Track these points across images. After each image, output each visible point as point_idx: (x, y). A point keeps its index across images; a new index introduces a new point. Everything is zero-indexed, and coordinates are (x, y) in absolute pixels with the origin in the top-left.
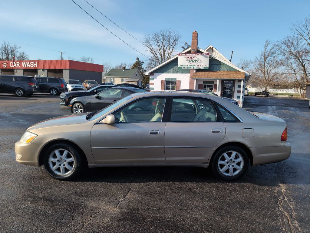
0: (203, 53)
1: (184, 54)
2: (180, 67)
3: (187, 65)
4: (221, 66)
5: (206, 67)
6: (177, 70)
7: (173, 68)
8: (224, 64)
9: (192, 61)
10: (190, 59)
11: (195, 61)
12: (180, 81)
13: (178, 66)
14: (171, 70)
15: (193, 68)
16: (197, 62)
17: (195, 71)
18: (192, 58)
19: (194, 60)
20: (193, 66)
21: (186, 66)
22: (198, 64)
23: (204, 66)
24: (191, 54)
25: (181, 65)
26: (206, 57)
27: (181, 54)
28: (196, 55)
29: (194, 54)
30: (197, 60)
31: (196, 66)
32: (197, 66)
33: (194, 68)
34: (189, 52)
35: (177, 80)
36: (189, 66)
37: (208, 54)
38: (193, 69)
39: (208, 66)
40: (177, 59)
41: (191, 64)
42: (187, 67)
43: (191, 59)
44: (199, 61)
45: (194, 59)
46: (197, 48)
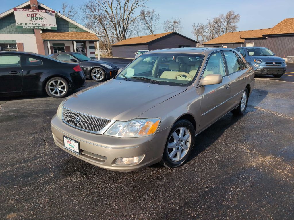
0: (47, 10)
1: (22, 10)
2: (20, 25)
3: (30, 24)
4: (69, 26)
5: (54, 26)
6: (14, 30)
7: (7, 27)
8: (72, 24)
9: (35, 19)
10: (31, 16)
11: (38, 20)
12: (23, 43)
13: (17, 25)
14: (5, 29)
15: (38, 27)
16: (42, 21)
17: (41, 32)
18: (33, 15)
19: (38, 18)
20: (38, 26)
21: (27, 25)
22: (44, 23)
23: (52, 26)
24: (31, 10)
25: (21, 24)
26: (52, 15)
27: (17, 9)
28: (38, 12)
29: (35, 11)
30: (41, 18)
31: (41, 25)
32: (43, 25)
33: (40, 28)
34: (28, 7)
35: (17, 42)
36: (31, 25)
37: (53, 12)
38: (38, 29)
39: (56, 26)
40: (12, 15)
41: (35, 23)
42: (30, 27)
43: (33, 17)
44: (44, 20)
45: (37, 16)
46: (38, 3)
